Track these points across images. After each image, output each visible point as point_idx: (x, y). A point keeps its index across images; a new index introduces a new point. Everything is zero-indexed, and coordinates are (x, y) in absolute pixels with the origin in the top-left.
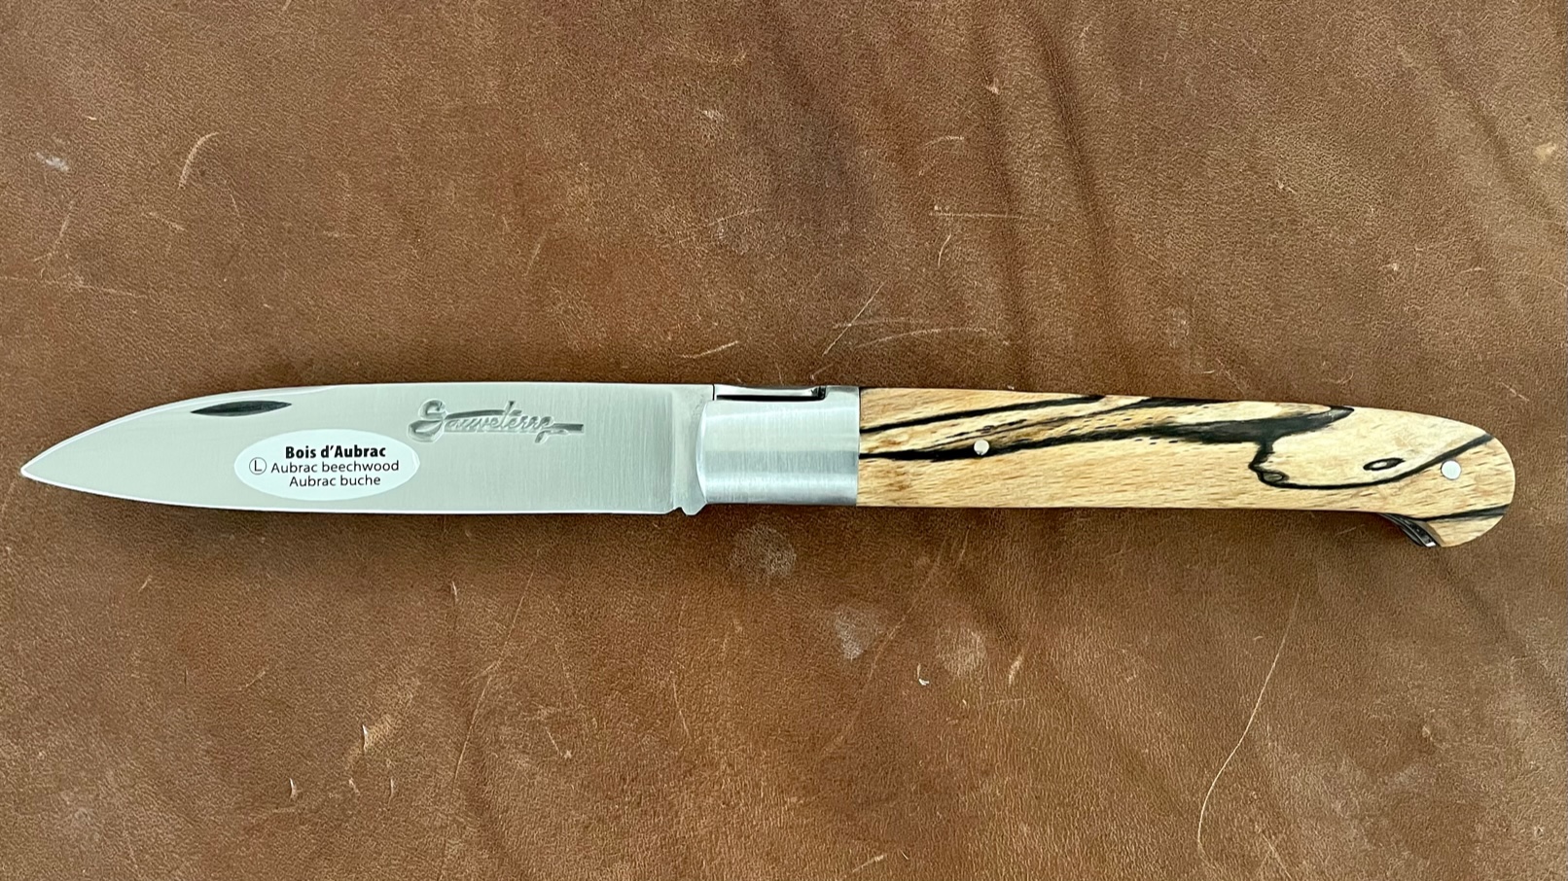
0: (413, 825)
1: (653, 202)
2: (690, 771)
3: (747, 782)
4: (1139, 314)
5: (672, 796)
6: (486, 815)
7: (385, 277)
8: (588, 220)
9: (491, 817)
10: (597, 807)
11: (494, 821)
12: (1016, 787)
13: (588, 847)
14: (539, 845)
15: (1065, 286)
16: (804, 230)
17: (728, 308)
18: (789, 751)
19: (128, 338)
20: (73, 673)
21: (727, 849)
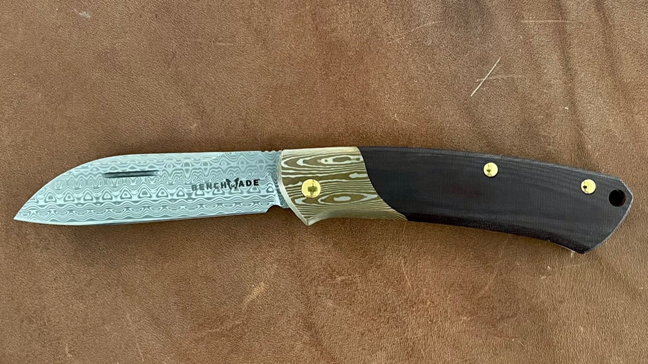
0: (278, 336)
1: (383, 20)
2: (413, 306)
3: (441, 310)
4: (629, 68)
5: (405, 318)
6: (313, 330)
7: (248, 65)
8: (350, 30)
9: (315, 331)
10: (368, 325)
11: (317, 333)
12: (577, 308)
13: (364, 344)
14: (340, 344)
15: (592, 55)
16: (459, 32)
17: (422, 73)
18: (462, 295)
19: (124, 101)
20: (107, 267)
21: (433, 343)
